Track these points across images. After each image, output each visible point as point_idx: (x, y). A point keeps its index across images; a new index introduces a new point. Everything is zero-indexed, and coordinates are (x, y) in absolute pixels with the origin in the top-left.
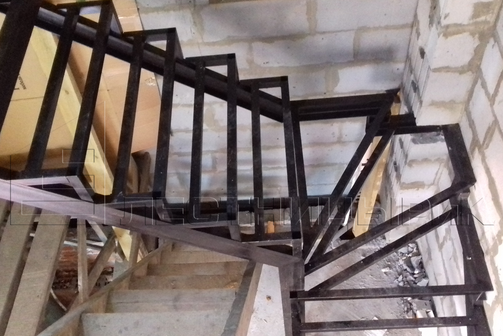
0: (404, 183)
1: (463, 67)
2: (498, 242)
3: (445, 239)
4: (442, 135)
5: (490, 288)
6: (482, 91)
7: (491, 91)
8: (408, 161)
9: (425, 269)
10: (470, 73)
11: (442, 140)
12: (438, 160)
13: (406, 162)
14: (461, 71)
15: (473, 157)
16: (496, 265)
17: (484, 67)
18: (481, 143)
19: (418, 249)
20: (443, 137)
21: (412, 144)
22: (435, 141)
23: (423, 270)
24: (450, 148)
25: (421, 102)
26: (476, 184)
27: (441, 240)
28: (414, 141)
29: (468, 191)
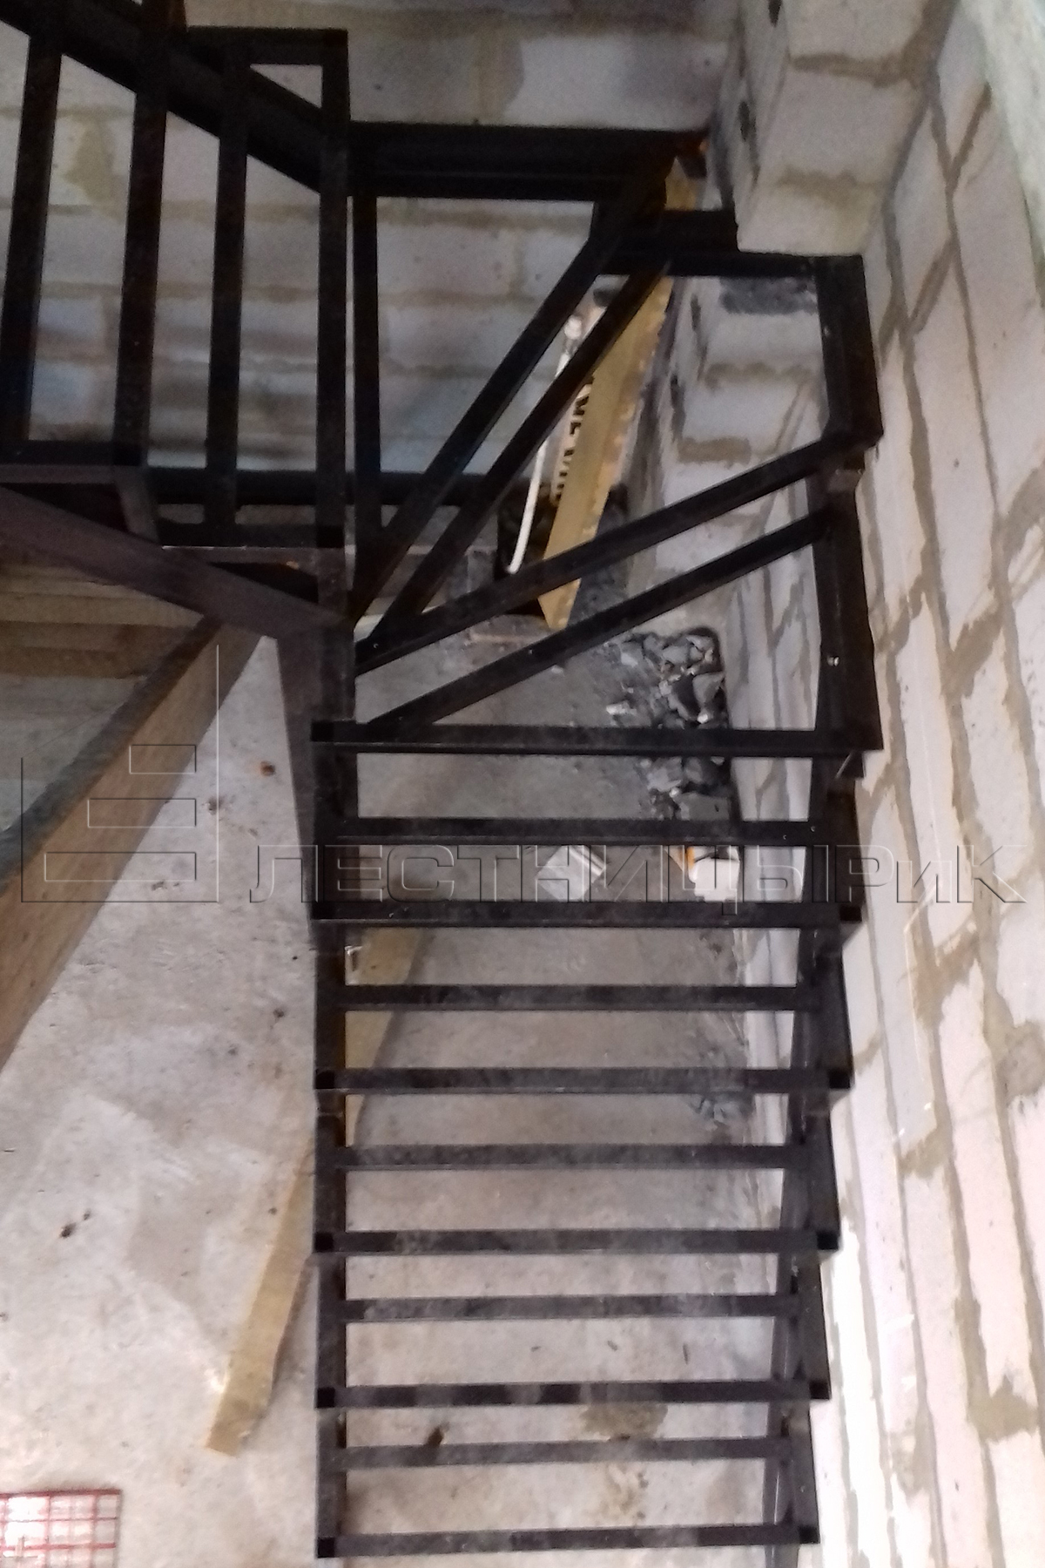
0: (690, 441)
1: (885, 63)
2: (910, 611)
3: (787, 616)
4: (812, 291)
5: (877, 744)
6: (932, 147)
7: (954, 145)
8: (706, 369)
9: (726, 711)
10: (904, 85)
11: (807, 307)
12: (796, 373)
13: (700, 372)
14: (881, 75)
15: (885, 361)
16: (898, 678)
17: (944, 70)
18: (910, 314)
19: (717, 654)
20: (814, 298)
21: (723, 312)
22: (788, 307)
23: (723, 714)
24: (826, 331)
25: (756, 170)
26: (882, 444)
27: (777, 622)
28: (729, 303)
29: (858, 464)
